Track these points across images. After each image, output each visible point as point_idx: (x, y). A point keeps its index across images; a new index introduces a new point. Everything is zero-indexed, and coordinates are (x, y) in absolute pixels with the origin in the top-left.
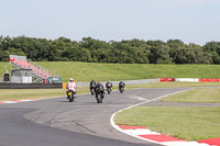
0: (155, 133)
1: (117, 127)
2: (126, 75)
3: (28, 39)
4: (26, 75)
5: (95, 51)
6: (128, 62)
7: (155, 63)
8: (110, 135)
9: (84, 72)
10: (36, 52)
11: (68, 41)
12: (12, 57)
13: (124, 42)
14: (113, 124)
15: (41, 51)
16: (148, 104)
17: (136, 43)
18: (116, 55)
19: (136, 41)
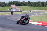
2: (37, 9)
3: (16, 2)
5: (30, 4)
7: (43, 6)
9: (28, 8)
11: (25, 2)
12: (12, 5)
13: (36, 2)
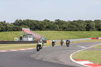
0: (91, 63)
1: (73, 60)
2: (76, 36)
3: (30, 21)
4: (30, 37)
5: (61, 26)
6: (76, 30)
7: (89, 30)
8: (71, 64)
9: (56, 35)
10: (34, 27)
11: (49, 21)
12: (23, 29)
13: (74, 21)
14: (71, 59)
15: (36, 26)
16: (87, 50)
17: (80, 22)
18: (71, 27)
19: (80, 20)
